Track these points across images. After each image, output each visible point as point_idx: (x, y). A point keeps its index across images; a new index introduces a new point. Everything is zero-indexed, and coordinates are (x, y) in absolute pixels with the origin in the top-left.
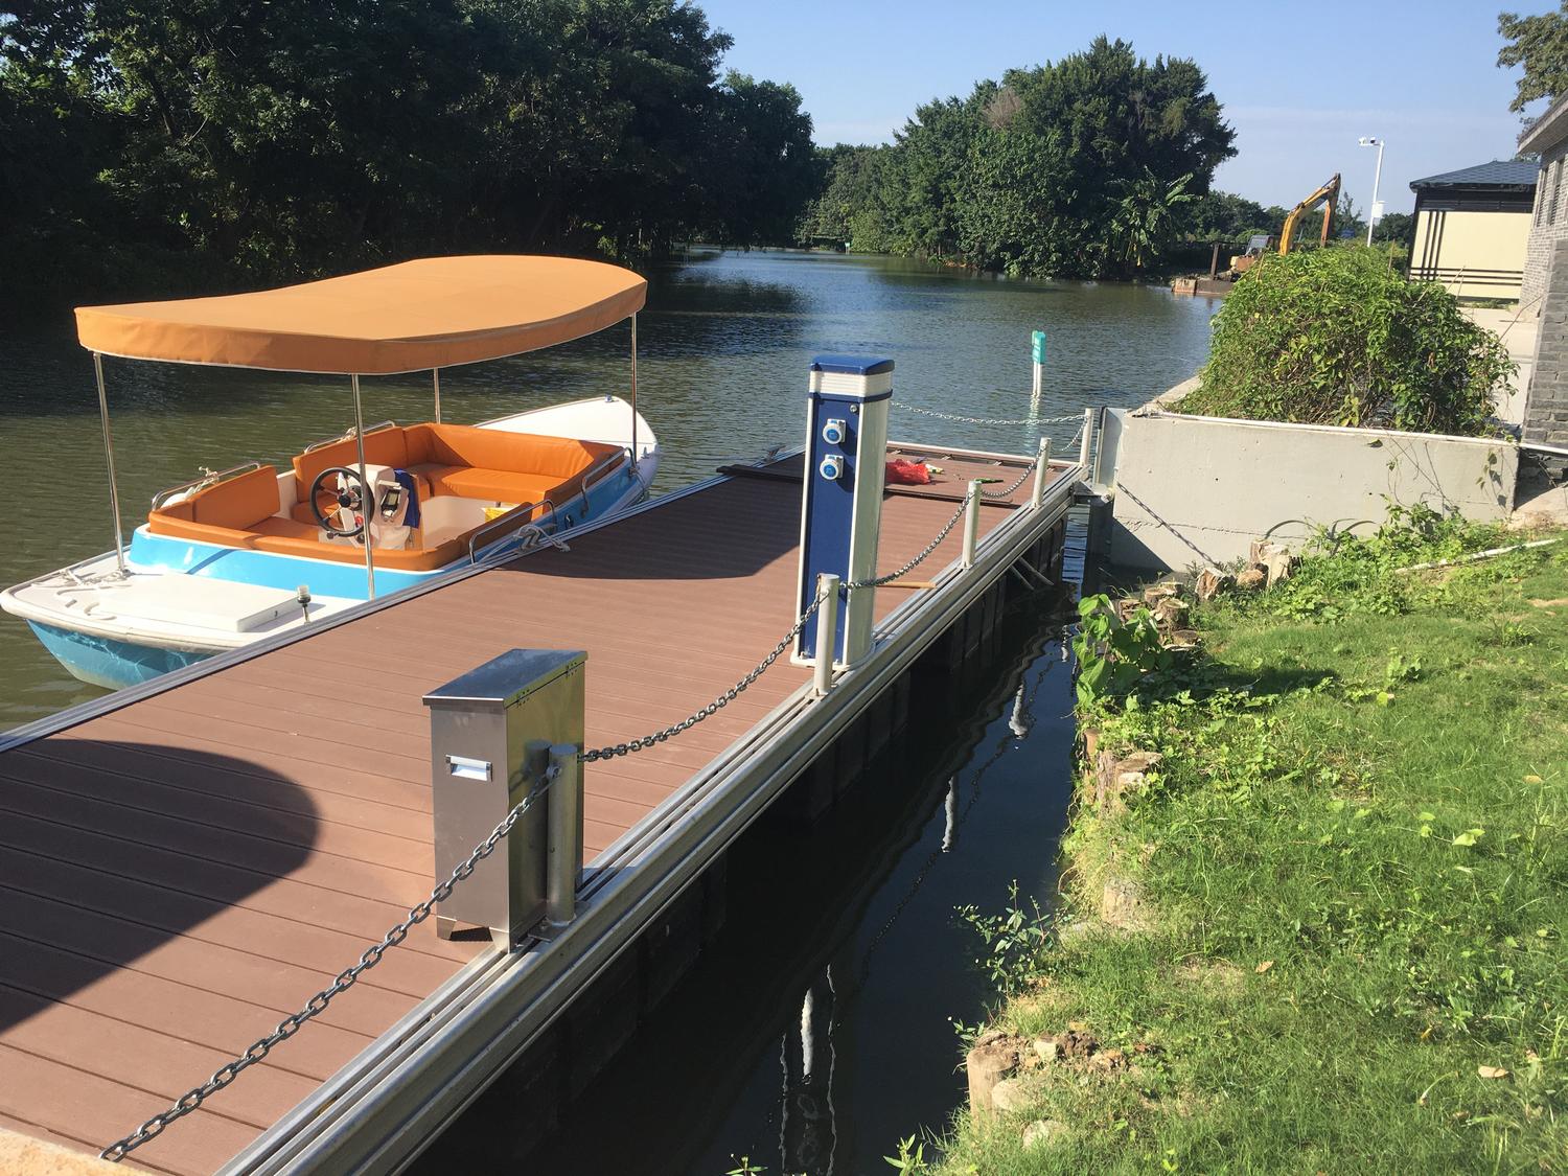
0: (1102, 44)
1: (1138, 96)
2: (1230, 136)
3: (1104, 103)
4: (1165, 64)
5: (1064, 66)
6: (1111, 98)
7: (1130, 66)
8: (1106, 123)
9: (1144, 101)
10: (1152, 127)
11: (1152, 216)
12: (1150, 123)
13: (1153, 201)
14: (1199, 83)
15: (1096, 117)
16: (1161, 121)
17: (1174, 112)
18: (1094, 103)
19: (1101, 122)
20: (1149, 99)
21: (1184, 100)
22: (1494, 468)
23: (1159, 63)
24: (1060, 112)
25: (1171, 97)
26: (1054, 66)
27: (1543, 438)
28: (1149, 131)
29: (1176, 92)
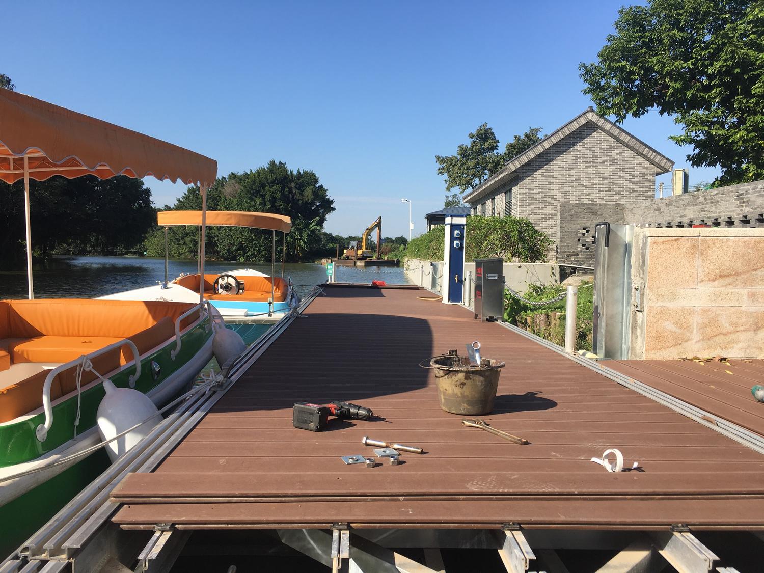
0: (273, 163)
1: (293, 185)
2: (332, 202)
3: (279, 187)
4: (302, 172)
5: (258, 172)
6: (281, 185)
7: (287, 173)
8: (281, 196)
9: (295, 187)
10: (299, 198)
11: (305, 235)
12: (299, 197)
13: (304, 228)
14: (316, 181)
15: (276, 193)
16: (303, 196)
17: (308, 192)
18: (274, 187)
19: (278, 195)
20: (298, 186)
21: (312, 187)
22: (553, 271)
23: (299, 172)
24: (259, 191)
25: (306, 186)
26: (253, 172)
27: (564, 262)
28: (299, 200)
29: (308, 184)
